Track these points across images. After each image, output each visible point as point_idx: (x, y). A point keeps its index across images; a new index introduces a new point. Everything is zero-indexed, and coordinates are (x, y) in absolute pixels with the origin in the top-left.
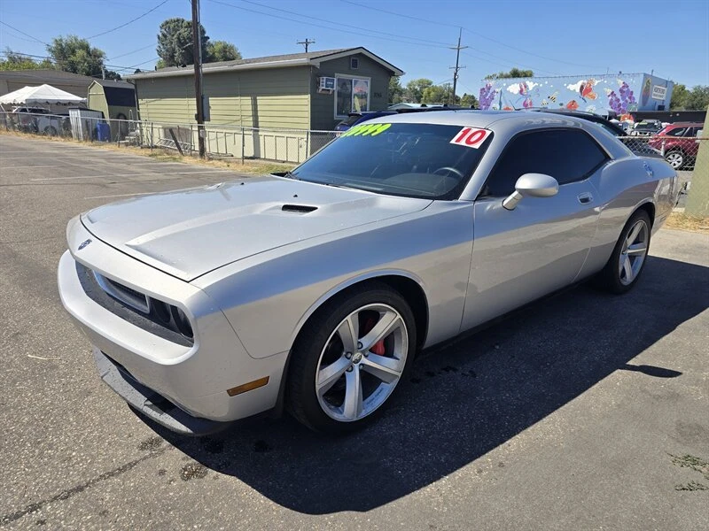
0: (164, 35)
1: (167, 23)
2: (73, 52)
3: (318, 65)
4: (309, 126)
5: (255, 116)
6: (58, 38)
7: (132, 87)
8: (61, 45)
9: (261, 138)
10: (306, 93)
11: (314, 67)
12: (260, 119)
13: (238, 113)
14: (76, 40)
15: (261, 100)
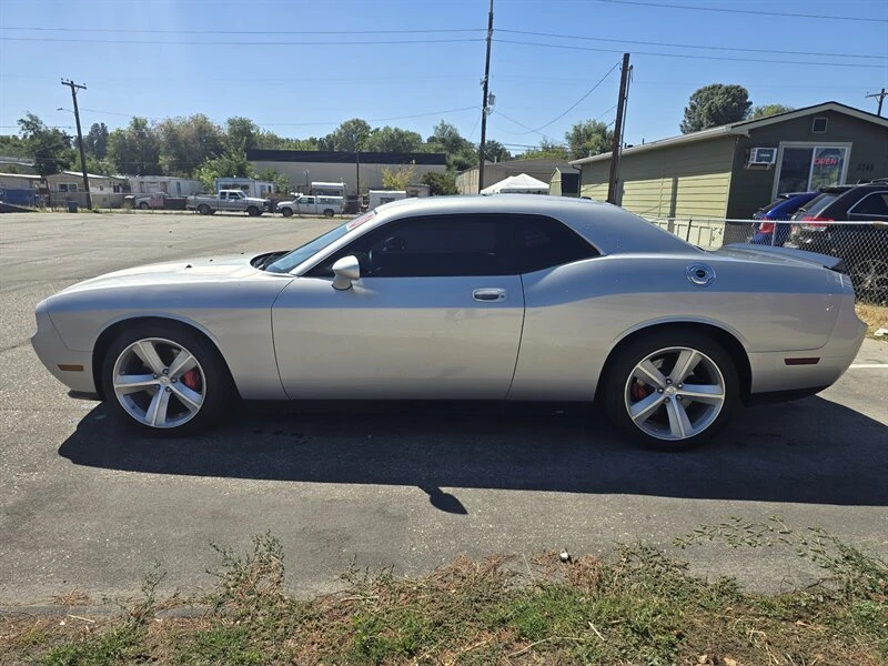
0: (693, 107)
1: (700, 92)
2: (589, 137)
3: (747, 133)
4: (724, 213)
5: (674, 201)
6: (577, 124)
7: (578, 172)
8: (579, 131)
9: (676, 227)
10: (727, 171)
11: (742, 136)
12: (678, 205)
13: (658, 198)
14: (594, 123)
15: (683, 181)
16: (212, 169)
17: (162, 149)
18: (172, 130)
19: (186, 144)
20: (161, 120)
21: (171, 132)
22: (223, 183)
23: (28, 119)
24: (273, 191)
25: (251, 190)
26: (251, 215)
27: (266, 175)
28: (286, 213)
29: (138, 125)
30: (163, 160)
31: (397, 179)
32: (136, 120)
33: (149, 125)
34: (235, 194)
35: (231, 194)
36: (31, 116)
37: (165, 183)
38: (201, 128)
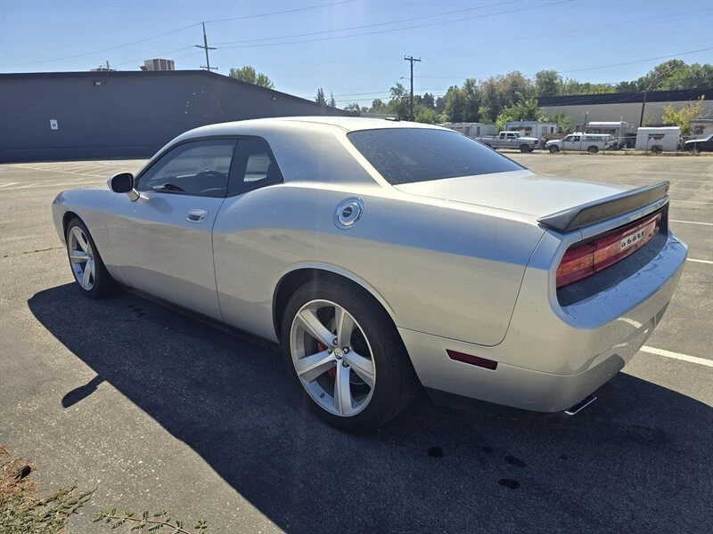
16: (508, 115)
17: (483, 102)
18: (492, 86)
19: (501, 96)
20: (485, 79)
21: (491, 88)
22: (511, 126)
23: (396, 87)
24: (555, 131)
25: (534, 131)
26: (522, 152)
27: (553, 118)
28: (554, 149)
29: (470, 84)
30: (481, 110)
31: (680, 116)
32: (468, 81)
33: (477, 84)
34: (512, 135)
35: (509, 135)
36: (398, 85)
37: (468, 128)
38: (514, 82)
